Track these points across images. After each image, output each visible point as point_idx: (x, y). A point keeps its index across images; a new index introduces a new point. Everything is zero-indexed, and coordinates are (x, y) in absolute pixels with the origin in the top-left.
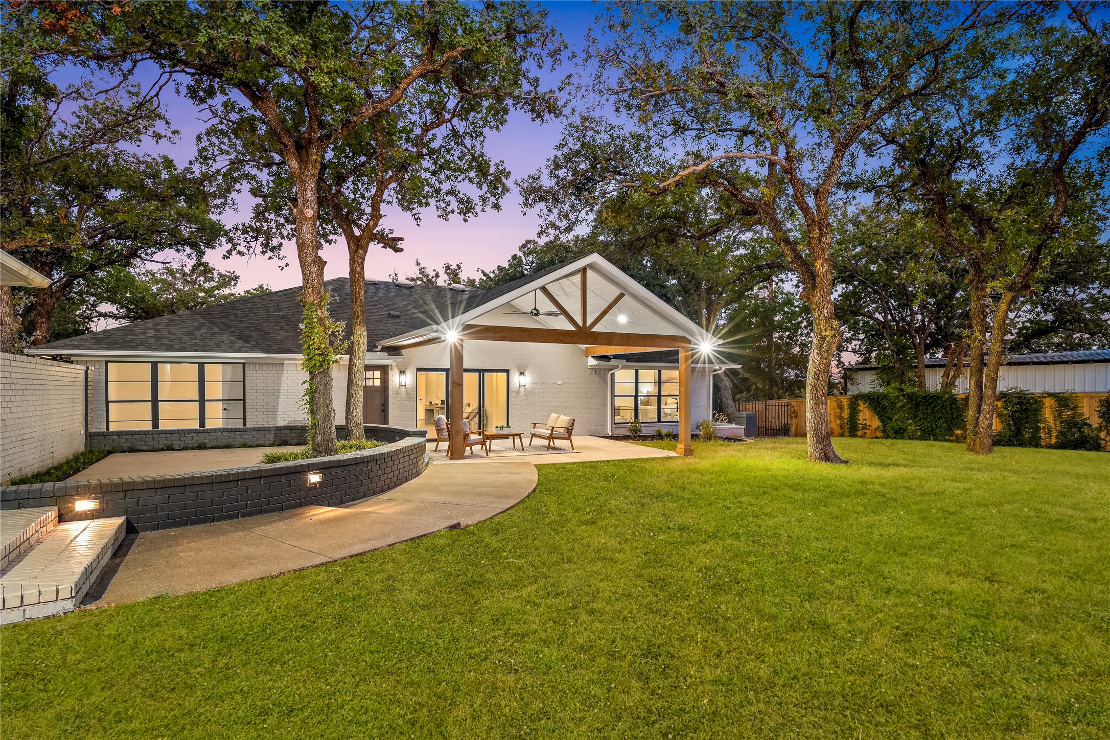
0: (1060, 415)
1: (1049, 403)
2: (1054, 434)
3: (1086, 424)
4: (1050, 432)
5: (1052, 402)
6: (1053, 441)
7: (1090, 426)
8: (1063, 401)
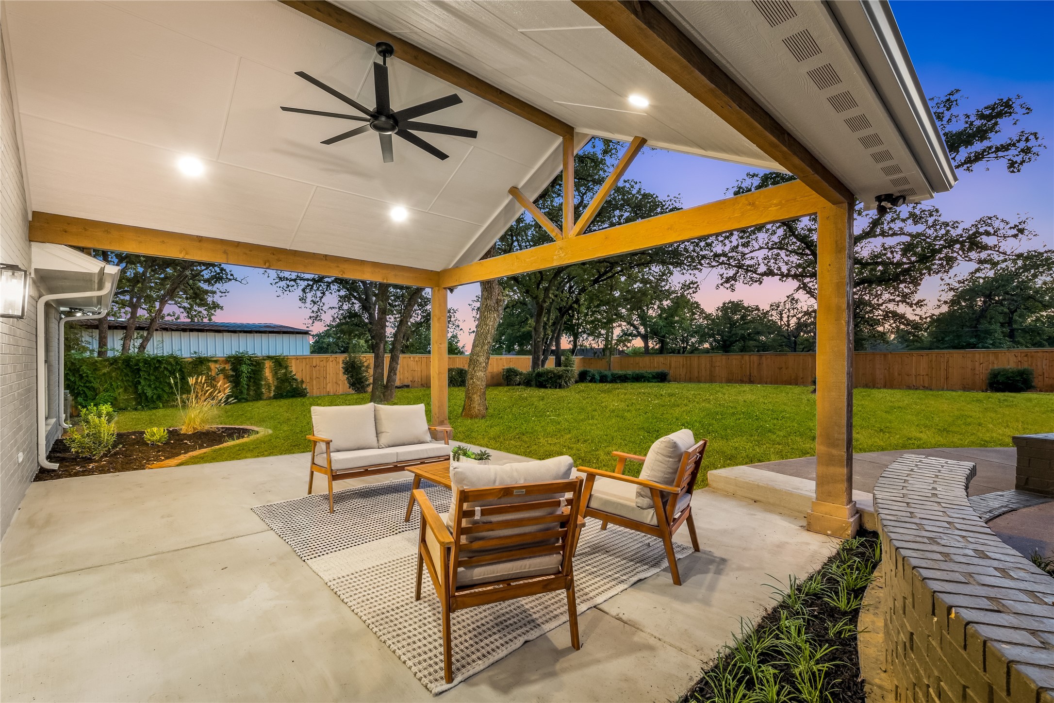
0: (276, 373)
1: (268, 364)
2: (273, 388)
3: (294, 379)
4: (269, 387)
5: (271, 364)
6: (272, 394)
7: (296, 380)
8: (279, 362)
